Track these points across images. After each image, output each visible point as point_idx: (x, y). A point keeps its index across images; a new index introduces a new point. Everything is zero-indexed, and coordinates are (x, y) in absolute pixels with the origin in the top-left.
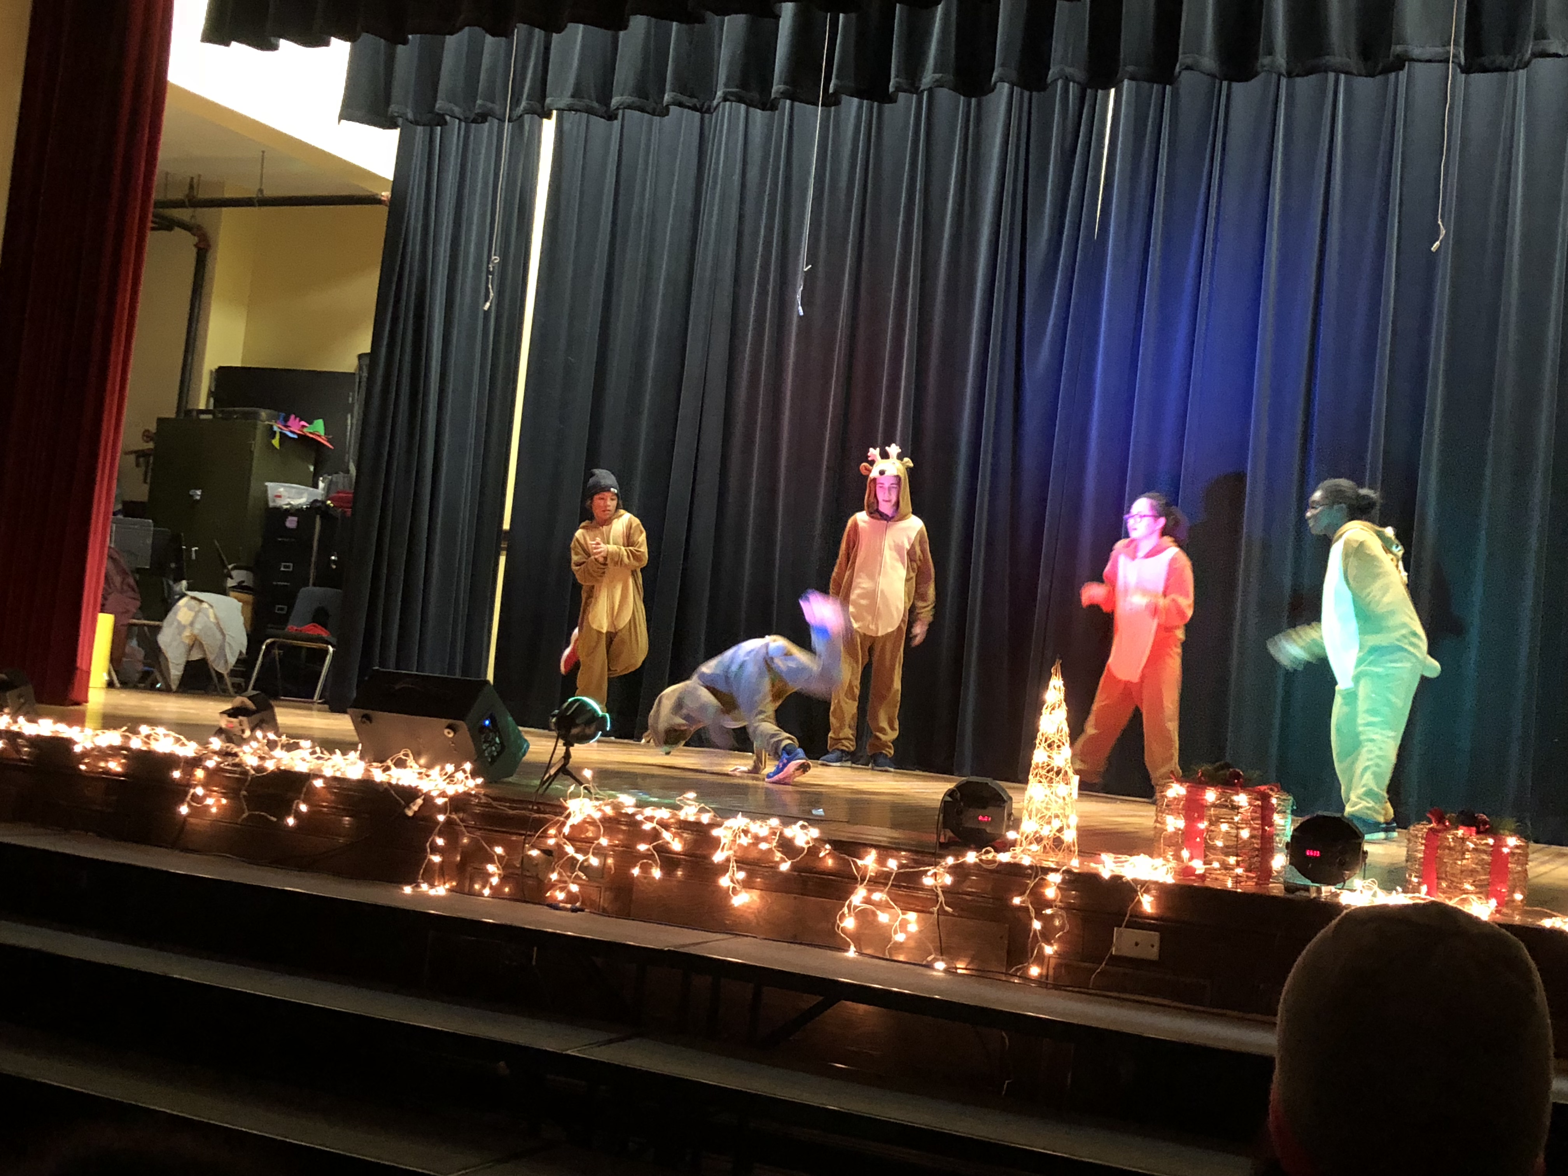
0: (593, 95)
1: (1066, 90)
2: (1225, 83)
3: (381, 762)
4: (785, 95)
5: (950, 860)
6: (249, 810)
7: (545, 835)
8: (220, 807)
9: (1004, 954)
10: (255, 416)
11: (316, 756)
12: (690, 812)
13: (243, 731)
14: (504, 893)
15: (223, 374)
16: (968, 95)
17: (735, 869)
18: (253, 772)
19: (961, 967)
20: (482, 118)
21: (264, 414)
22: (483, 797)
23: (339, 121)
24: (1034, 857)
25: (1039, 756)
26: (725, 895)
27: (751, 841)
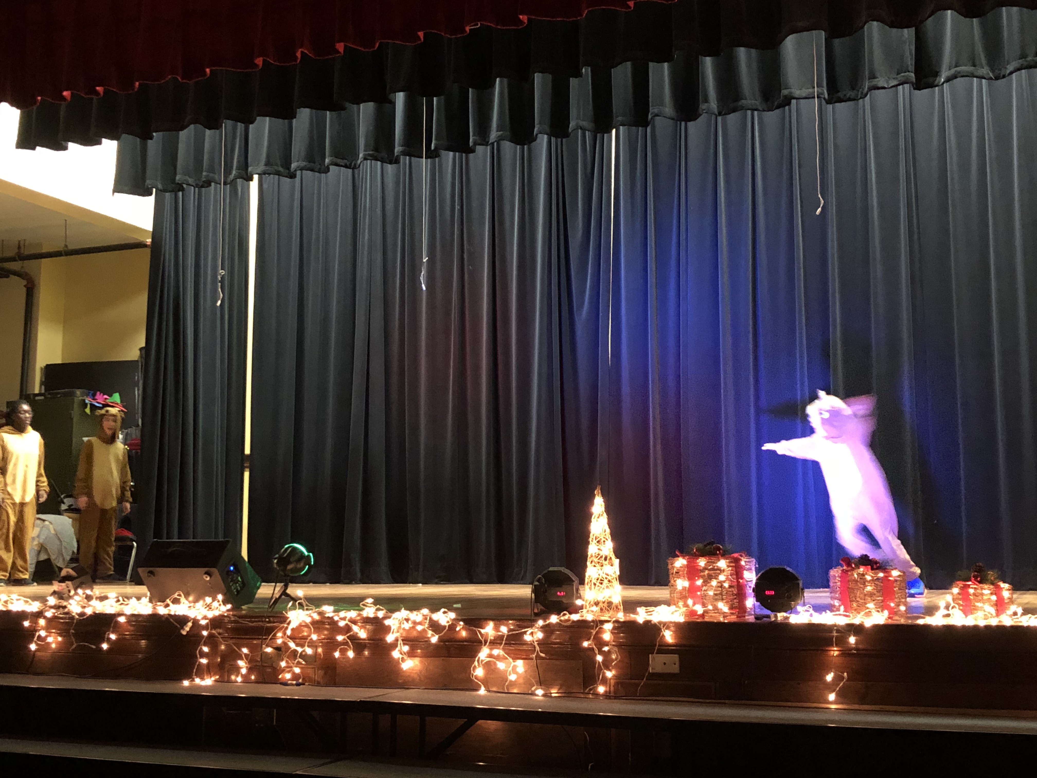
0: (279, 163)
1: (584, 136)
2: (683, 123)
3: (163, 602)
4: (404, 153)
5: (541, 623)
6: (76, 642)
7: (275, 636)
8: (57, 643)
9: (581, 680)
10: (72, 395)
11: (120, 603)
12: (370, 612)
13: (69, 591)
14: (251, 679)
15: (50, 370)
16: (522, 144)
17: (402, 645)
18: (77, 617)
19: (554, 692)
20: (208, 183)
21: (78, 392)
22: (232, 617)
23: (113, 194)
24: (594, 615)
25: (592, 549)
26: (397, 663)
27: (411, 626)
